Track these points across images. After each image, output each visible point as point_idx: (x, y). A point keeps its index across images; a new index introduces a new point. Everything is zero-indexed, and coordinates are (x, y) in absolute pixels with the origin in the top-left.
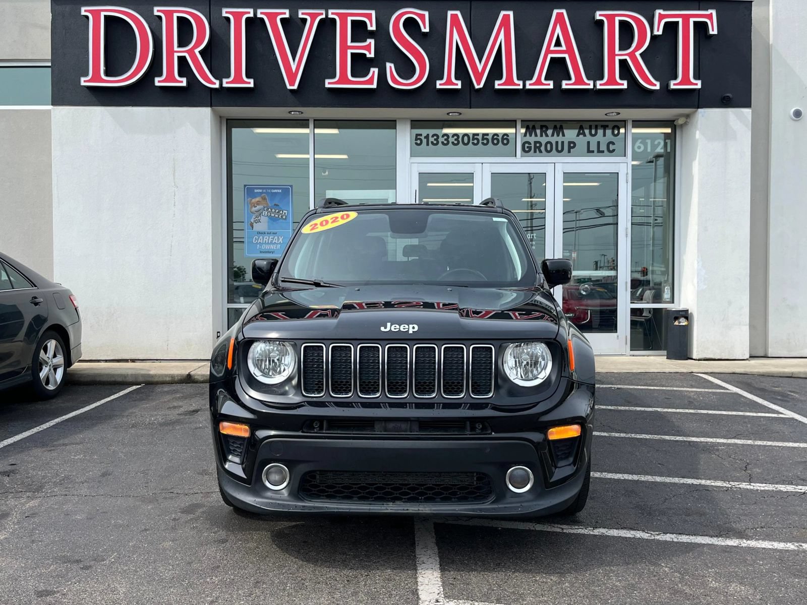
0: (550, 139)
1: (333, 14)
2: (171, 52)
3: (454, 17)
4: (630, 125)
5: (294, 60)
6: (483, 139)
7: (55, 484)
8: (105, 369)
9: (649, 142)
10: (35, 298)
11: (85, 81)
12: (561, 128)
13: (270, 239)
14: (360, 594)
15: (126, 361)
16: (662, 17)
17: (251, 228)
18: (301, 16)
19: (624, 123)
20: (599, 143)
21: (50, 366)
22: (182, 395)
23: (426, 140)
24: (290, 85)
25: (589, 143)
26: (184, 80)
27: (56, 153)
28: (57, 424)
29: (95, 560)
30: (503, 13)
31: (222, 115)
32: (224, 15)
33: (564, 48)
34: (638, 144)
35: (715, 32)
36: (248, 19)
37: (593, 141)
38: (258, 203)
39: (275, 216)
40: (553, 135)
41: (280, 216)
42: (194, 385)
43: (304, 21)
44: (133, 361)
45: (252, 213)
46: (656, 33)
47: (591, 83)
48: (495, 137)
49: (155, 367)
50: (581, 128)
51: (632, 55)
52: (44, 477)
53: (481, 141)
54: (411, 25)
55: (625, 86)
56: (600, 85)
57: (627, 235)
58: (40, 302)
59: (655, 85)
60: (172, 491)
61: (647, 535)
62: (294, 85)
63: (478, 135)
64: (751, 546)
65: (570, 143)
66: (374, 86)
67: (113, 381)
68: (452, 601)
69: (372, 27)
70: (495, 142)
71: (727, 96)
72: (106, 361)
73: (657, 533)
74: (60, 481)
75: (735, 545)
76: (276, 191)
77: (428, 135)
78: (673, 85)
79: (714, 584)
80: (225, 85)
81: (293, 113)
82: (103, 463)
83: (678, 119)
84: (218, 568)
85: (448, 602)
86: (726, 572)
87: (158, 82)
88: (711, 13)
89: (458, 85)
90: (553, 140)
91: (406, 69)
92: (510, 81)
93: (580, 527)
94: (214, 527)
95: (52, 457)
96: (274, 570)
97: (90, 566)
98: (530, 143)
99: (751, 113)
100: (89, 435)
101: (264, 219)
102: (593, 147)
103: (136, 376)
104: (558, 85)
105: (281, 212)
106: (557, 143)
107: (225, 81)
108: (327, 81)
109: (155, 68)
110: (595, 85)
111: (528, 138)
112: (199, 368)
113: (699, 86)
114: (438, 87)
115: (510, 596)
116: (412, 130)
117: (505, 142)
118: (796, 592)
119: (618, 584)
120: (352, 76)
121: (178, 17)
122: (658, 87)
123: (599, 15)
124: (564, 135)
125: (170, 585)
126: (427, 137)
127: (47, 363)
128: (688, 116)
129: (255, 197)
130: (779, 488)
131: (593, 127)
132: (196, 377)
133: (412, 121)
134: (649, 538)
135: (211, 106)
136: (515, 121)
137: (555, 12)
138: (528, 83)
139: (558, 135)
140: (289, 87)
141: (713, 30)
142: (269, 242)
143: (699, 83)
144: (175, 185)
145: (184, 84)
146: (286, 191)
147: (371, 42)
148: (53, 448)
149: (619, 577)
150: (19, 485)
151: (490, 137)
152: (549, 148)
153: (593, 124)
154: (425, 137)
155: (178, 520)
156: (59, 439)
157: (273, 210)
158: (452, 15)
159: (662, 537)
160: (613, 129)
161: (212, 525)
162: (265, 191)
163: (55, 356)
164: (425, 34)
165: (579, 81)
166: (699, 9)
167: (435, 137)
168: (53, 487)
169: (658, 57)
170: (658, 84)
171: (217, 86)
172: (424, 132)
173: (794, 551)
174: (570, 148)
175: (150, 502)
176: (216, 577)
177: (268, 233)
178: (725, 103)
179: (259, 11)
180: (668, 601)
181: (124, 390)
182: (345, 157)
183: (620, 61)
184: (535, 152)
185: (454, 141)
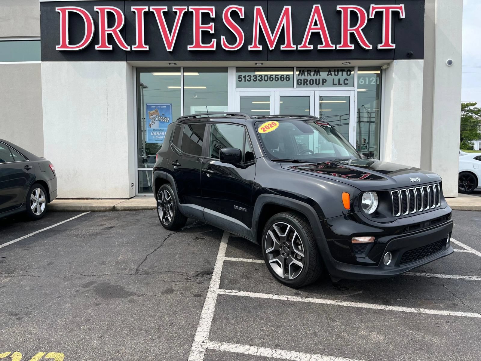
0: (312, 77)
1: (191, 8)
2: (104, 31)
3: (258, 10)
4: (356, 69)
5: (170, 35)
6: (276, 78)
7: (22, 269)
8: (71, 203)
9: (367, 79)
10: (28, 166)
11: (58, 48)
12: (319, 71)
13: (160, 133)
14: (162, 337)
15: (83, 199)
16: (374, 8)
17: (150, 127)
18: (174, 10)
19: (353, 68)
20: (339, 79)
21: (37, 202)
22: (108, 218)
23: (244, 78)
24: (169, 49)
25: (334, 79)
26: (111, 46)
27: (44, 87)
28: (36, 234)
29: (26, 314)
30: (285, 7)
31: (133, 66)
32: (132, 10)
33: (319, 26)
34: (361, 80)
35: (404, 17)
36: (145, 12)
37: (336, 79)
38: (154, 114)
39: (162, 120)
40: (314, 75)
41: (165, 120)
42: (117, 212)
43: (176, 13)
44: (87, 199)
45: (150, 119)
46: (370, 17)
47: (334, 46)
48: (282, 76)
49: (97, 202)
50: (330, 71)
51: (357, 30)
52: (17, 265)
53: (274, 79)
54: (234, 14)
55: (353, 48)
56: (339, 47)
57: (354, 130)
58: (30, 168)
59: (370, 47)
60: (82, 274)
61: (334, 302)
62: (170, 49)
63: (272, 75)
64: (390, 309)
65: (323, 80)
66: (214, 49)
67: (74, 210)
68: (212, 342)
69: (213, 16)
70: (282, 79)
71: (410, 53)
72: (73, 199)
73: (340, 301)
74: (25, 268)
75: (382, 309)
76: (163, 107)
77: (245, 76)
78: (380, 47)
79: (362, 333)
80: (133, 49)
81: (171, 64)
82: (51, 257)
83: (383, 66)
84: (89, 321)
85: (209, 342)
86: (372, 325)
87: (97, 47)
88: (402, 6)
89: (260, 48)
90: (314, 78)
91: (232, 39)
92: (289, 45)
93: (298, 297)
94: (97, 296)
95: (26, 253)
96: (120, 322)
97: (22, 318)
98: (301, 80)
99: (423, 62)
100: (49, 241)
101: (157, 123)
102: (336, 82)
103: (86, 207)
104: (315, 47)
105: (166, 118)
106: (316, 79)
107: (133, 47)
108: (188, 46)
109: (95, 40)
110: (336, 48)
111: (300, 77)
112: (121, 203)
113: (394, 47)
114: (249, 49)
115: (245, 339)
116: (237, 73)
117: (288, 79)
118: (408, 339)
119: (308, 332)
120: (203, 43)
121: (107, 12)
122: (371, 48)
123: (339, 8)
124: (320, 75)
125: (60, 330)
126: (245, 77)
127: (35, 201)
128: (388, 64)
129: (152, 110)
130: (416, 275)
131: (336, 71)
132: (118, 208)
133: (236, 68)
134: (334, 304)
135: (126, 61)
136: (293, 68)
137: (314, 6)
138: (299, 46)
139: (317, 76)
140: (168, 50)
141: (403, 16)
142: (160, 135)
143: (394, 45)
144: (107, 104)
145: (111, 49)
146: (169, 107)
147: (213, 24)
148: (28, 248)
149: (310, 328)
150: (3, 269)
151: (279, 77)
152: (312, 83)
153: (336, 69)
154: (244, 77)
155: (79, 291)
156: (33, 243)
157: (162, 118)
158: (257, 9)
159: (342, 303)
160: (347, 72)
161: (96, 295)
162: (157, 107)
163: (40, 197)
164: (242, 20)
165: (327, 45)
166: (395, 4)
167: (249, 77)
168: (20, 270)
169: (371, 31)
170: (371, 46)
171: (129, 49)
172: (243, 74)
173: (415, 313)
174: (323, 83)
175: (68, 280)
176: (87, 326)
177: (159, 130)
178: (409, 56)
179: (151, 8)
180: (333, 343)
181: (79, 215)
182: (205, 88)
183: (350, 33)
184: (304, 85)
185: (259, 79)
